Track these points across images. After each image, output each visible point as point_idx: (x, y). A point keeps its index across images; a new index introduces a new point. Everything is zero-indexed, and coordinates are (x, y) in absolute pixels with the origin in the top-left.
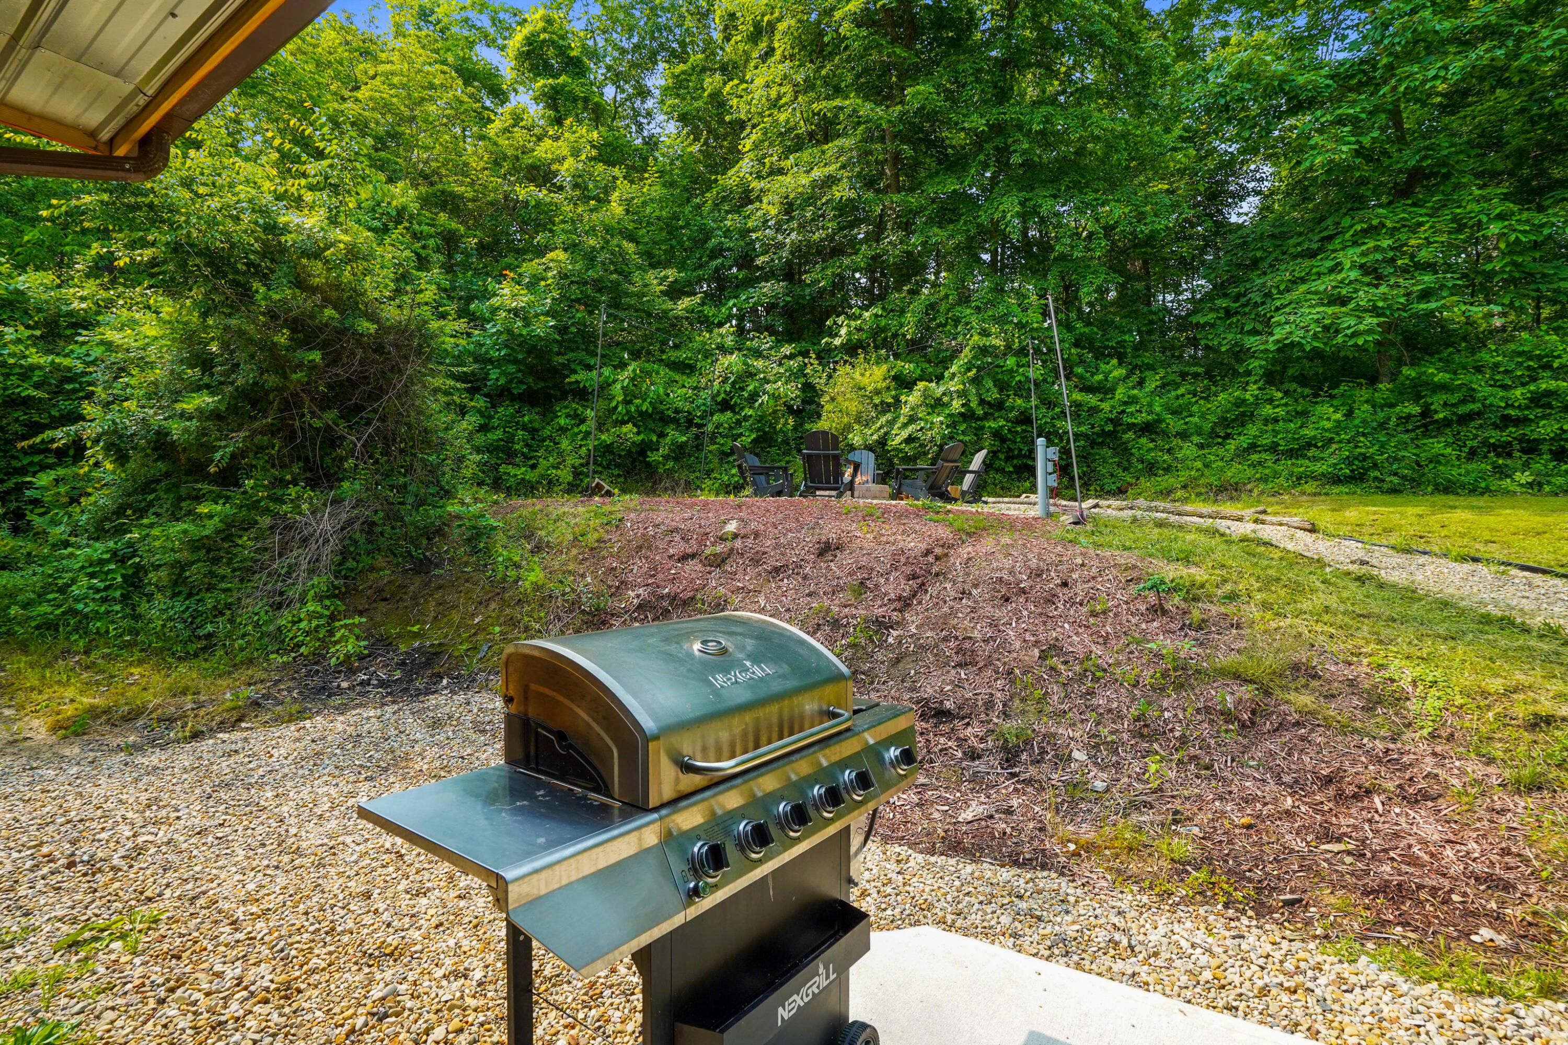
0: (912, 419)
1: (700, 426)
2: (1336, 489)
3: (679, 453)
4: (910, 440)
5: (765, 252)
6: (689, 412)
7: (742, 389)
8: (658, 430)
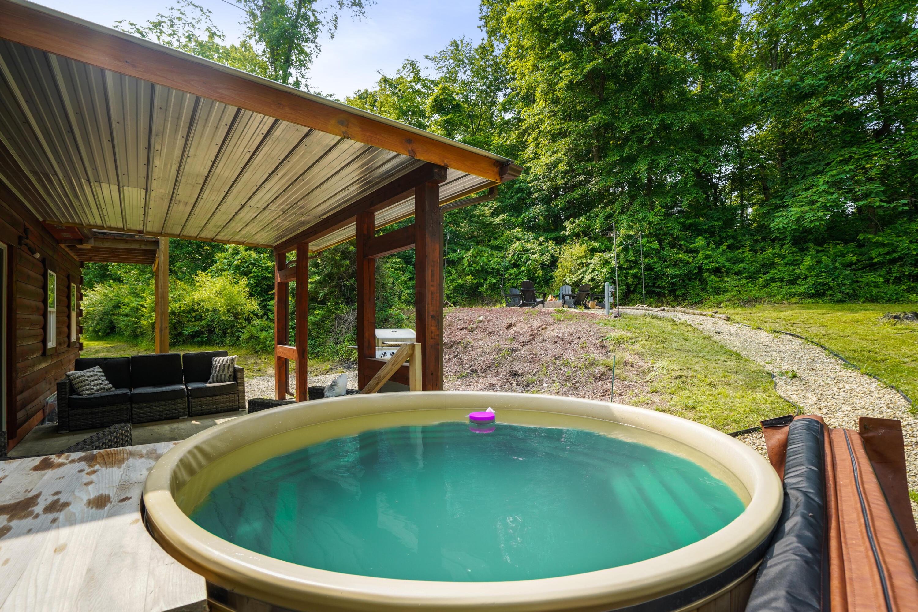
0: (594, 270)
1: (501, 275)
2: (807, 301)
3: (494, 287)
4: (593, 280)
5: (535, 192)
6: (498, 269)
7: (521, 257)
8: (485, 277)
